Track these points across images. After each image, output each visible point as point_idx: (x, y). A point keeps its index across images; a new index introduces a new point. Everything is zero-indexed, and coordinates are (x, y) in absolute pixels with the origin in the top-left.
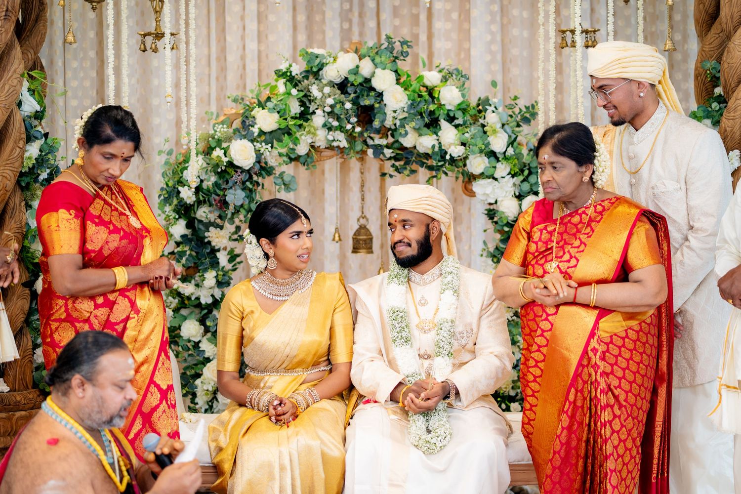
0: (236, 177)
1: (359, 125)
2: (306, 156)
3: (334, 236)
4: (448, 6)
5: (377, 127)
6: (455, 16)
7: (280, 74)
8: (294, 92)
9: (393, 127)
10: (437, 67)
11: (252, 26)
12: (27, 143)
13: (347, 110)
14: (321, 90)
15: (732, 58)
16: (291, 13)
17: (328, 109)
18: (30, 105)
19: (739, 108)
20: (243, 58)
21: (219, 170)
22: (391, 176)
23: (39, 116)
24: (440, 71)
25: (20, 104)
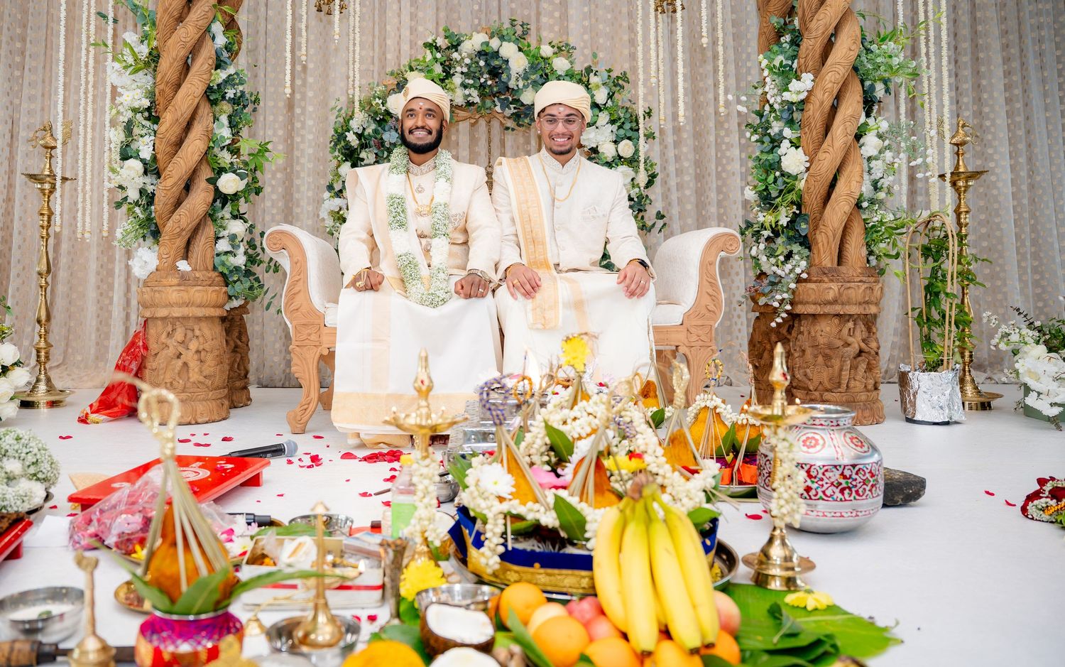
0: (391, 122)
1: (491, 79)
4: (551, 21)
6: (556, 28)
7: (428, 45)
8: (438, 55)
9: (516, 88)
10: (550, 43)
11: (406, 33)
12: (216, 70)
14: (460, 54)
16: (435, 25)
17: (465, 70)
18: (221, 40)
20: (398, 58)
21: (378, 119)
22: (513, 130)
23: (228, 48)
24: (553, 47)
25: (213, 38)
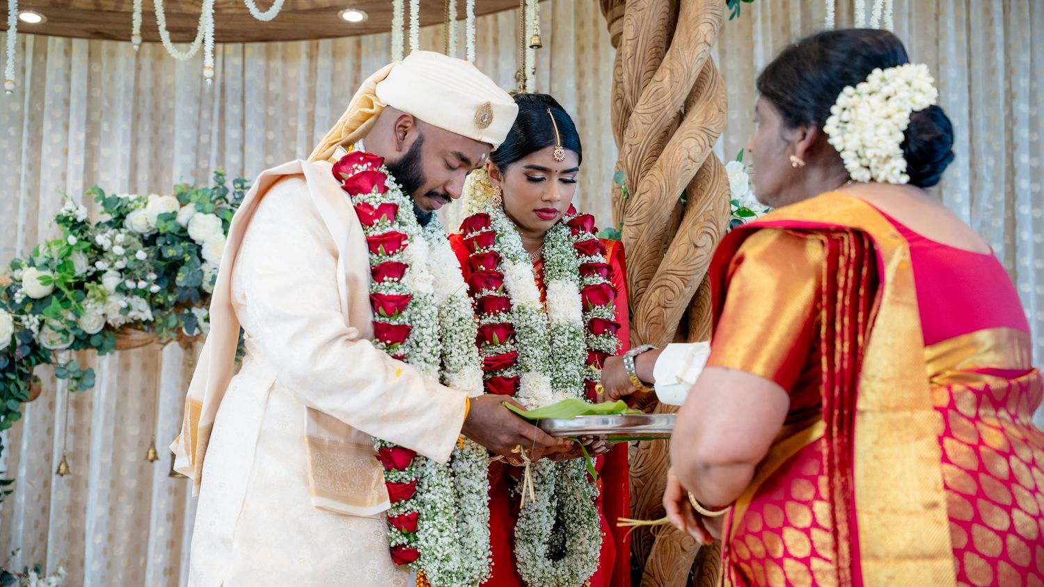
2: (100, 337)
3: (148, 454)
5: (183, 285)
7: (62, 220)
8: (72, 240)
13: (141, 261)
15: (635, 136)
17: (120, 265)
19: (644, 206)
